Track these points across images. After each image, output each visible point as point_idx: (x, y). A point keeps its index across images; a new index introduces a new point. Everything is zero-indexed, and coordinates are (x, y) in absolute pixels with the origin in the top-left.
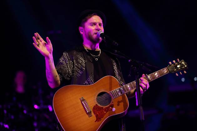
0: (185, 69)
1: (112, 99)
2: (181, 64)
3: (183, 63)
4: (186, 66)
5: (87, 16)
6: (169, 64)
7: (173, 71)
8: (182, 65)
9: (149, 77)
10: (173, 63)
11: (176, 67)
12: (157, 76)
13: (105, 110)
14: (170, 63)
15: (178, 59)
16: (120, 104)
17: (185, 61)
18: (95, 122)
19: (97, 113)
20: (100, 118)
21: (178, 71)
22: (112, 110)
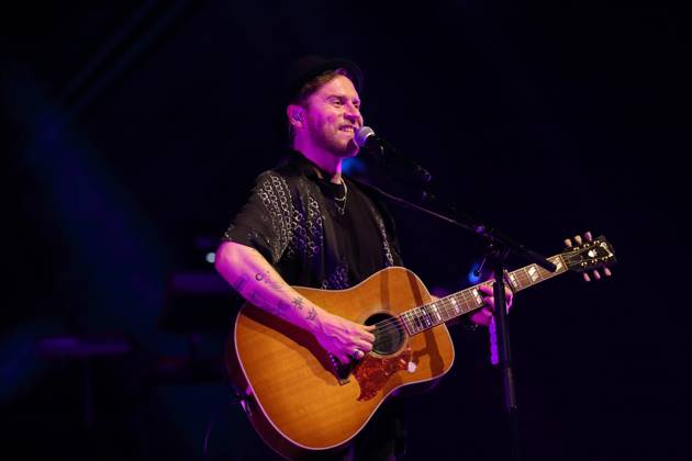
0: (610, 264)
1: (407, 335)
2: (597, 248)
3: (603, 245)
4: (611, 255)
5: (320, 73)
6: (566, 246)
7: (579, 266)
8: (601, 252)
9: (512, 278)
10: (575, 243)
11: (585, 254)
12: (534, 278)
13: (387, 369)
14: (568, 242)
15: (589, 234)
16: (420, 358)
17: (608, 241)
18: (359, 399)
19: (365, 375)
20: (373, 391)
21: (591, 267)
22: (406, 367)
